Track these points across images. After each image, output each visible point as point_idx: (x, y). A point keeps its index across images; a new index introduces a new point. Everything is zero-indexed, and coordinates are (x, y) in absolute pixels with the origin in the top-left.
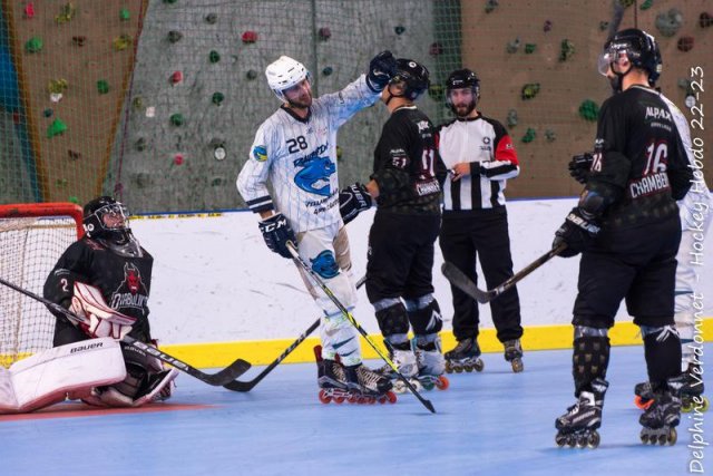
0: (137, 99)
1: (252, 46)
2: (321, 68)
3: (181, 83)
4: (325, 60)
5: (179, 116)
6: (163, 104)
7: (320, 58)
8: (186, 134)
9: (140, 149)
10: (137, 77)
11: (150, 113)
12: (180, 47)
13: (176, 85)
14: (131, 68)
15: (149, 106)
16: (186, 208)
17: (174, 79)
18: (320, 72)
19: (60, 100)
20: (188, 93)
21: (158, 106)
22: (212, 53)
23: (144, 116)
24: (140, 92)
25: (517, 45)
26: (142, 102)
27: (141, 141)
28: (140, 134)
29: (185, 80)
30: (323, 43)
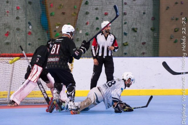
0: (77, 28)
1: (107, 16)
2: (124, 22)
3: (89, 25)
4: (125, 20)
5: (88, 33)
6: (84, 30)
7: (124, 20)
8: (89, 37)
9: (78, 41)
10: (78, 23)
11: (81, 32)
12: (89, 16)
13: (87, 25)
14: (76, 20)
15: (80, 30)
16: (89, 56)
17: (87, 24)
18: (123, 23)
19: (58, 28)
20: (90, 27)
21: (83, 30)
22: (97, 17)
23: (79, 33)
24: (78, 27)
25: (174, 18)
26: (79, 29)
27: (78, 39)
28: (78, 37)
29: (89, 24)
30: (125, 16)
